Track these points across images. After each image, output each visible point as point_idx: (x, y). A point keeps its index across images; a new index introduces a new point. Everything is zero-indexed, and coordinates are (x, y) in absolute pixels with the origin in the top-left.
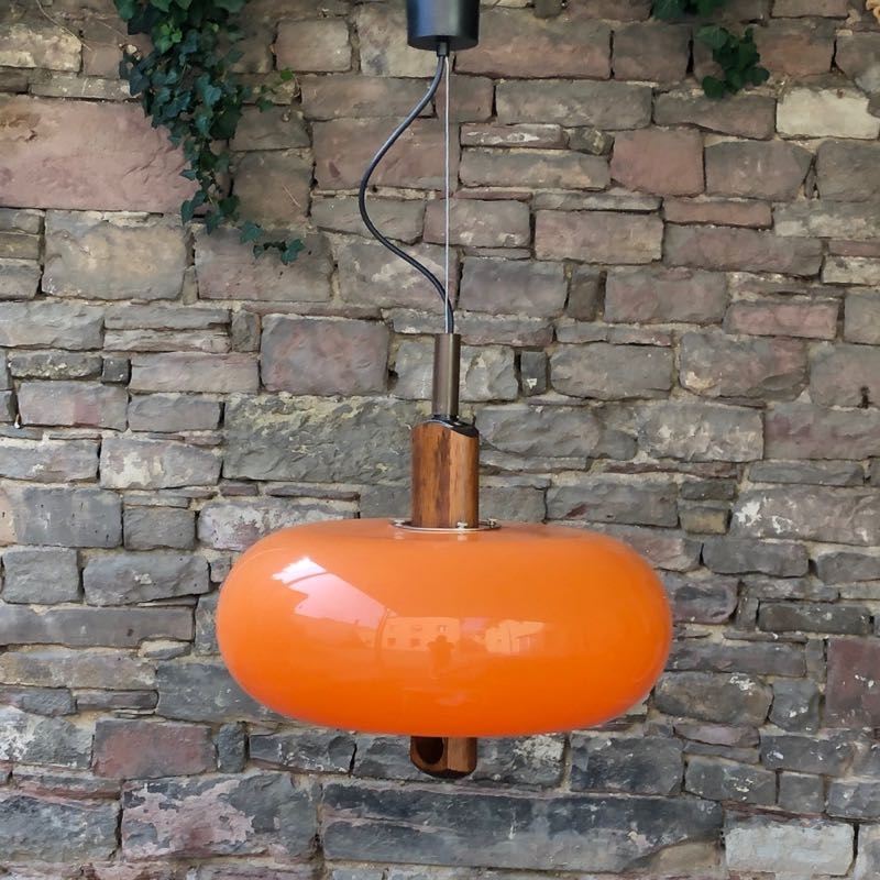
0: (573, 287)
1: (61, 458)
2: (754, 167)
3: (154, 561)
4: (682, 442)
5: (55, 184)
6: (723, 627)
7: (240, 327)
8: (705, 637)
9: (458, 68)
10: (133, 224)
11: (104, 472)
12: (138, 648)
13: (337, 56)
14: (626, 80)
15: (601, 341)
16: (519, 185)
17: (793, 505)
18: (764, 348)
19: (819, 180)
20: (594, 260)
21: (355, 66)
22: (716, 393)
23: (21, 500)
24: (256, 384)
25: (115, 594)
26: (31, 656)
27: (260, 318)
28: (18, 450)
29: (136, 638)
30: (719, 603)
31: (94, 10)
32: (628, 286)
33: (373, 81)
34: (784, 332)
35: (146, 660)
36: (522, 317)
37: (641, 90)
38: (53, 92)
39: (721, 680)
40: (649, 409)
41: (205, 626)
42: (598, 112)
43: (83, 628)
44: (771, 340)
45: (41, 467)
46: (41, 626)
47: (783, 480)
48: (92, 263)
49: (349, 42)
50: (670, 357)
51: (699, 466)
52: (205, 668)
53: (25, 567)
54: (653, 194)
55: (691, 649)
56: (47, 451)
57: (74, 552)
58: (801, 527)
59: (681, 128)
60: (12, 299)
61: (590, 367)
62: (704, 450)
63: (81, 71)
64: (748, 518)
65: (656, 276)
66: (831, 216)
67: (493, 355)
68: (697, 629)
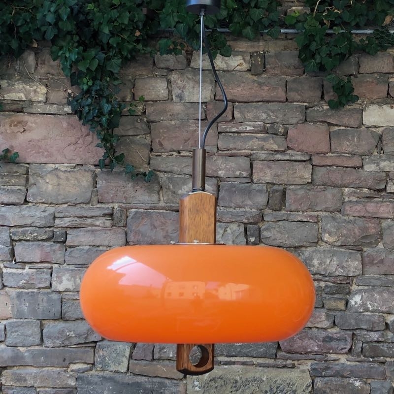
0: (271, 195)
1: (34, 277)
2: (353, 140)
3: (76, 325)
4: (324, 266)
5: (34, 151)
6: (345, 355)
7: (117, 215)
8: (337, 360)
9: (217, 98)
10: (69, 169)
11: (54, 283)
12: (68, 367)
13: (162, 93)
14: (293, 102)
15: (284, 220)
16: (245, 149)
17: (377, 296)
18: (360, 222)
19: (383, 145)
20: (280, 183)
21: (170, 97)
22: (339, 243)
23: (15, 297)
24: (124, 241)
25: (58, 342)
26: (18, 372)
27: (127, 211)
28: (14, 274)
29: (67, 362)
30: (343, 343)
31: (52, 75)
32: (296, 194)
33: (178, 104)
34: (370, 215)
35: (71, 373)
36: (247, 209)
37: (300, 106)
38: (34, 111)
39: (346, 381)
40: (308, 252)
41: (99, 357)
42: (280, 116)
43: (43, 358)
44: (364, 219)
45: (25, 282)
46: (23, 357)
47: (372, 284)
48: (50, 187)
49: (168, 87)
50: (317, 227)
51: (332, 278)
52: (99, 377)
53: (16, 329)
54: (306, 153)
55: (331, 366)
56: (27, 274)
57: (39, 322)
58: (381, 307)
59: (319, 123)
60: (13, 204)
61: (280, 232)
62: (334, 270)
63: (46, 102)
64: (356, 303)
65: (309, 190)
66: (390, 161)
67: (234, 227)
68: (333, 356)
